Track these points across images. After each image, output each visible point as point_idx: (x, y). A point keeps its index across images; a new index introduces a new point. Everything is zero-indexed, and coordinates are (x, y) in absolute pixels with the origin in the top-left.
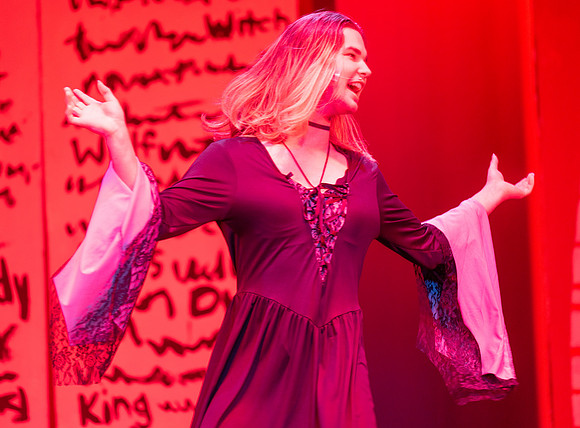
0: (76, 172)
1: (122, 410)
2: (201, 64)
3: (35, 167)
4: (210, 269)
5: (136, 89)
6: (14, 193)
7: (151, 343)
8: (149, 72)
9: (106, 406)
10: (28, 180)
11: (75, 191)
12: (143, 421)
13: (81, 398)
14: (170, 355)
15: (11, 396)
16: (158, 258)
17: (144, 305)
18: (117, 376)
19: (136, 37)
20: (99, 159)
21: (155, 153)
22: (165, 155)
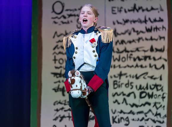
0: (113, 63)
1: (122, 120)
2: (144, 38)
4: (145, 87)
5: (128, 44)
7: (130, 105)
8: (131, 40)
9: (119, 119)
11: (113, 68)
12: (127, 123)
13: (113, 117)
14: (134, 107)
16: (132, 84)
17: (129, 95)
18: (121, 112)
19: (129, 32)
20: (119, 60)
21: (132, 59)
22: (135, 60)
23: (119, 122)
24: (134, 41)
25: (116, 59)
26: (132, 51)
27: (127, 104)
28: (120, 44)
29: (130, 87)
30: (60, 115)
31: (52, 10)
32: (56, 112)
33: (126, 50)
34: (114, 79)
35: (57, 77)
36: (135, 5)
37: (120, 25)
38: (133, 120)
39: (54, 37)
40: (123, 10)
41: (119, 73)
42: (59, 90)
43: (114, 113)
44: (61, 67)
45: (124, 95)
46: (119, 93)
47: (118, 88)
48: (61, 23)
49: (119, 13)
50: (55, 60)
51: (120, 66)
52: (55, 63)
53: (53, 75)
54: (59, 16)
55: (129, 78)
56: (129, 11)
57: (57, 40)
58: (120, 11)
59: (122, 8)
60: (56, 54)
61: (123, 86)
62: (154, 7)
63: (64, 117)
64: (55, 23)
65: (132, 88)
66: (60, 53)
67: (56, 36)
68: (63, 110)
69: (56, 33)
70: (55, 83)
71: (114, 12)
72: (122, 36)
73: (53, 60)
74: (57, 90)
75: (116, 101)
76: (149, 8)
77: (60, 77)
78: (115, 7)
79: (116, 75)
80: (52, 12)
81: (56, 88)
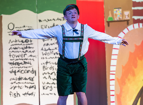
3: (37, 56)
8: (52, 43)
9: (46, 87)
11: (42, 59)
13: (43, 86)
15: (34, 86)
16: (53, 68)
17: (52, 74)
18: (48, 83)
19: (51, 39)
20: (46, 55)
21: (53, 54)
22: (54, 54)
23: (47, 89)
24: (54, 44)
25: (44, 54)
26: (53, 50)
27: (51, 79)
28: (46, 45)
29: (52, 69)
30: (14, 86)
31: (8, 28)
32: (11, 84)
33: (49, 49)
34: (43, 65)
35: (11, 65)
36: (54, 24)
38: (55, 87)
39: (9, 43)
42: (13, 72)
43: (44, 84)
44: (13, 59)
45: (49, 74)
47: (46, 70)
50: (10, 56)
51: (46, 58)
52: (10, 57)
53: (9, 64)
55: (51, 64)
56: (51, 27)
57: (11, 45)
58: (46, 27)
59: (46, 26)
60: (11, 52)
61: (49, 69)
63: (16, 87)
64: (10, 35)
65: (53, 70)
66: (13, 51)
67: (10, 42)
68: (15, 83)
69: (10, 40)
70: (10, 68)
71: (42, 28)
72: (47, 41)
74: (11, 72)
75: (45, 77)
77: (13, 65)
78: (43, 25)
79: (45, 63)
80: (8, 29)
81: (11, 71)
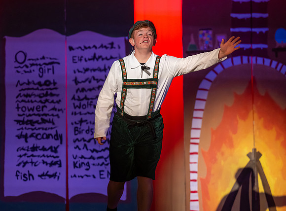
0: (74, 110)
1: (83, 165)
3: (65, 109)
5: (89, 92)
6: (60, 115)
7: (90, 150)
9: (80, 164)
10: (63, 112)
11: (74, 115)
12: (88, 168)
13: (74, 162)
14: (95, 152)
15: (58, 161)
17: (89, 141)
19: (89, 80)
20: (80, 108)
21: (92, 107)
24: (94, 89)
25: (77, 106)
30: (23, 161)
31: (15, 60)
32: (19, 158)
33: (86, 98)
34: (75, 125)
35: (20, 124)
36: (95, 54)
37: (80, 73)
40: (83, 59)
41: (79, 119)
42: (22, 137)
43: (75, 158)
46: (80, 139)
47: (79, 134)
48: (24, 72)
49: (79, 61)
51: (80, 113)
52: (18, 111)
53: (16, 123)
54: (22, 65)
55: (89, 124)
56: (89, 60)
57: (20, 89)
58: (81, 60)
60: (19, 102)
62: (114, 56)
63: (27, 162)
64: (18, 72)
65: (92, 134)
66: (23, 101)
69: (19, 81)
71: (74, 61)
72: (83, 84)
73: (16, 108)
74: (20, 137)
75: (77, 146)
76: (109, 57)
77: (23, 124)
80: (15, 62)
81: (19, 135)
